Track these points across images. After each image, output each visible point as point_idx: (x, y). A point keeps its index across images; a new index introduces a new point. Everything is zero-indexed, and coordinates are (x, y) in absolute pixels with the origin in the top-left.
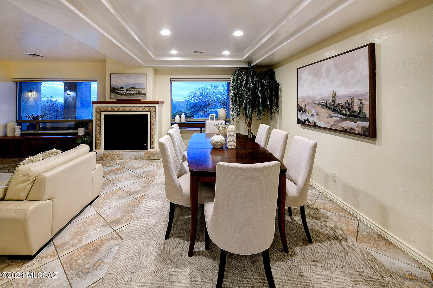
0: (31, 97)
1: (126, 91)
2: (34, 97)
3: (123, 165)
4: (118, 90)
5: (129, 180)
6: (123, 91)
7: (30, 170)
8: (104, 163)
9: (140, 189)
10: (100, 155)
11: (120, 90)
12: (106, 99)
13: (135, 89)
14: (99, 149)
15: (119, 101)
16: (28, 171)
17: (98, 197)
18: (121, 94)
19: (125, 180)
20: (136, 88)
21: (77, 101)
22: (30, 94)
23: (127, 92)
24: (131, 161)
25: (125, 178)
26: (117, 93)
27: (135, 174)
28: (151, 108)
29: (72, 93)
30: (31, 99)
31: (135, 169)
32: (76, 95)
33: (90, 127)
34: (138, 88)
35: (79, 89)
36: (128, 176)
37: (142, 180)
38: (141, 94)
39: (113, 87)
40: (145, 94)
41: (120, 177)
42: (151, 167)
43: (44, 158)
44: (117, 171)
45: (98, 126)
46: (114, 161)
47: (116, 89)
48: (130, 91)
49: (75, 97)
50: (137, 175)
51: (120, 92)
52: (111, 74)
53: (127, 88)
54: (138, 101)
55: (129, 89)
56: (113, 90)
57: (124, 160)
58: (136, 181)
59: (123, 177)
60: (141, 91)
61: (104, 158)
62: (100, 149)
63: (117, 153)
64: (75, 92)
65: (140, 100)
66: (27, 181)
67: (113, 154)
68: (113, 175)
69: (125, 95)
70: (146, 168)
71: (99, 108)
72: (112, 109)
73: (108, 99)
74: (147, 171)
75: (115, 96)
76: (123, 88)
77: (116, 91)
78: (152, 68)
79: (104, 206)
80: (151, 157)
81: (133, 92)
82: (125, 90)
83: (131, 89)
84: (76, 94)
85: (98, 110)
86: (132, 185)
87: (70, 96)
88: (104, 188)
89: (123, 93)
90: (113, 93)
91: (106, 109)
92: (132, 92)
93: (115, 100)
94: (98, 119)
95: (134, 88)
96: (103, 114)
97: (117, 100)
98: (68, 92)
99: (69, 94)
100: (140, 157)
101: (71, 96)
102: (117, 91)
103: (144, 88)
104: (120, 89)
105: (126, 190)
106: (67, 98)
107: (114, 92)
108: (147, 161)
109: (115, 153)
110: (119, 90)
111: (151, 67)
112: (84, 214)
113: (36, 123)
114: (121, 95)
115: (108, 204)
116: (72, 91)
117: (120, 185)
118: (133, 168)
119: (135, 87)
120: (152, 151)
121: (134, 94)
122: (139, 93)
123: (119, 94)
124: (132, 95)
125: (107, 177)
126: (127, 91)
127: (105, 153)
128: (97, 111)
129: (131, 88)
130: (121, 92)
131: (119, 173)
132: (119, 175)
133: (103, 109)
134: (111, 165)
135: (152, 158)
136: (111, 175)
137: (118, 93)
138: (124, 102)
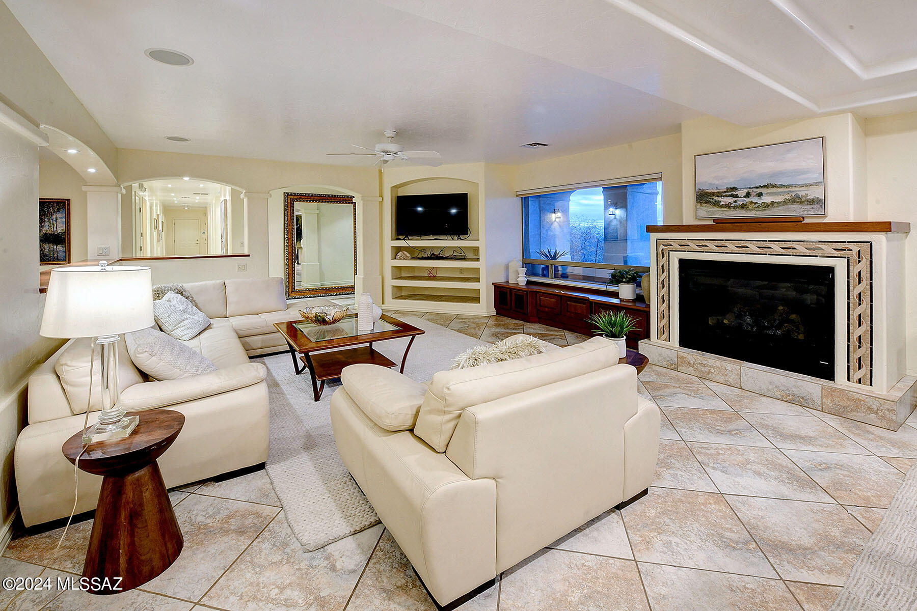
0: (555, 221)
1: (745, 197)
2: (560, 221)
3: (737, 404)
4: (719, 194)
5: (758, 474)
6: (736, 196)
7: (448, 389)
8: (679, 380)
9: (807, 541)
10: (669, 357)
11: (727, 196)
12: (684, 221)
13: (779, 190)
14: (665, 340)
15: (720, 225)
16: (446, 390)
17: (645, 492)
18: (728, 206)
19: (744, 465)
20: (782, 186)
21: (628, 228)
22: (553, 216)
23: (747, 200)
24: (764, 399)
25: (740, 458)
26: (717, 204)
27: (784, 462)
28: (850, 246)
29: (619, 212)
30: (556, 224)
31: (785, 437)
32: (627, 215)
33: (644, 284)
34: (788, 186)
35: (633, 204)
36: (752, 457)
37: (811, 497)
38: (801, 203)
39: (703, 190)
40: (820, 202)
41: (724, 446)
42: (851, 451)
43: (503, 357)
44: (717, 420)
45: (664, 284)
46: (707, 383)
47: (713, 194)
48: (760, 195)
49: (625, 219)
50: (791, 465)
51: (725, 200)
52: (695, 156)
53: (750, 188)
54: (795, 224)
55: (755, 190)
56: (703, 197)
57: (741, 388)
58: (785, 490)
59: (736, 452)
60: (800, 194)
61: (681, 367)
62: (669, 341)
63: (718, 363)
64: (625, 209)
65: (801, 221)
66: (445, 412)
67: (706, 362)
68: (699, 431)
69: (743, 206)
70: (829, 450)
71: (667, 243)
72: (702, 246)
73: (688, 220)
74: (840, 466)
75: (709, 213)
76: (734, 189)
77: (713, 199)
78: (850, 115)
79: (657, 541)
80: (852, 410)
81: (770, 198)
82: (741, 193)
83: (764, 191)
84: (625, 214)
85: (662, 247)
86: (770, 501)
87: (615, 218)
88: (668, 466)
89: (735, 202)
90: (704, 205)
91: (684, 246)
92: (767, 199)
93: (711, 223)
94: (662, 269)
95: (774, 186)
96: (675, 258)
97: (716, 223)
98: (611, 210)
99: (613, 214)
100: (802, 398)
101: (617, 217)
102: (716, 198)
103: (817, 184)
104: (725, 192)
105: (746, 513)
106: (609, 221)
107: (706, 202)
108: (833, 422)
109: (710, 361)
110: (722, 196)
111: (843, 112)
112: (595, 534)
113: (550, 266)
114: (730, 207)
115: (674, 539)
116: (619, 208)
117: (724, 482)
118: (774, 429)
119: (778, 183)
120: (856, 390)
121: (775, 205)
122: (796, 200)
123: (722, 206)
124: (766, 206)
125: (683, 430)
126: (748, 195)
127: (682, 354)
128: (661, 249)
129: (764, 186)
130: (730, 200)
131: (721, 433)
132: (723, 440)
133: (676, 245)
134: (696, 393)
135: (859, 416)
136: (695, 429)
137: (720, 202)
138: (738, 226)
